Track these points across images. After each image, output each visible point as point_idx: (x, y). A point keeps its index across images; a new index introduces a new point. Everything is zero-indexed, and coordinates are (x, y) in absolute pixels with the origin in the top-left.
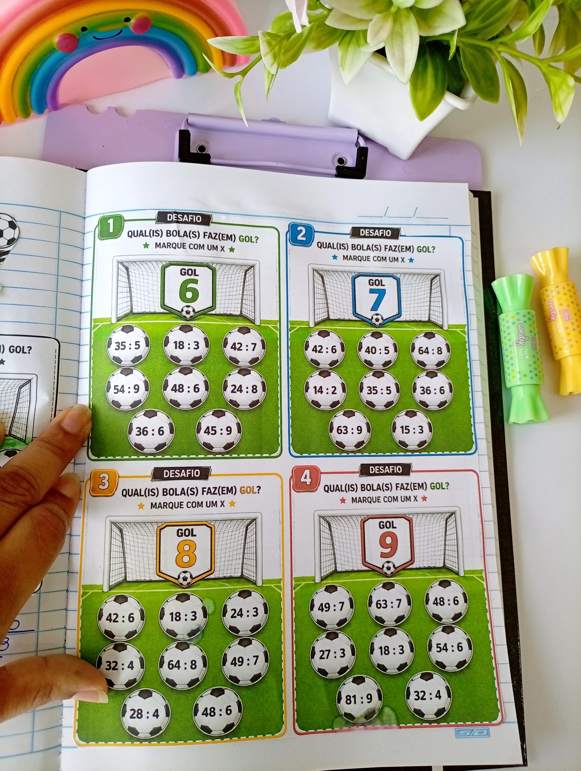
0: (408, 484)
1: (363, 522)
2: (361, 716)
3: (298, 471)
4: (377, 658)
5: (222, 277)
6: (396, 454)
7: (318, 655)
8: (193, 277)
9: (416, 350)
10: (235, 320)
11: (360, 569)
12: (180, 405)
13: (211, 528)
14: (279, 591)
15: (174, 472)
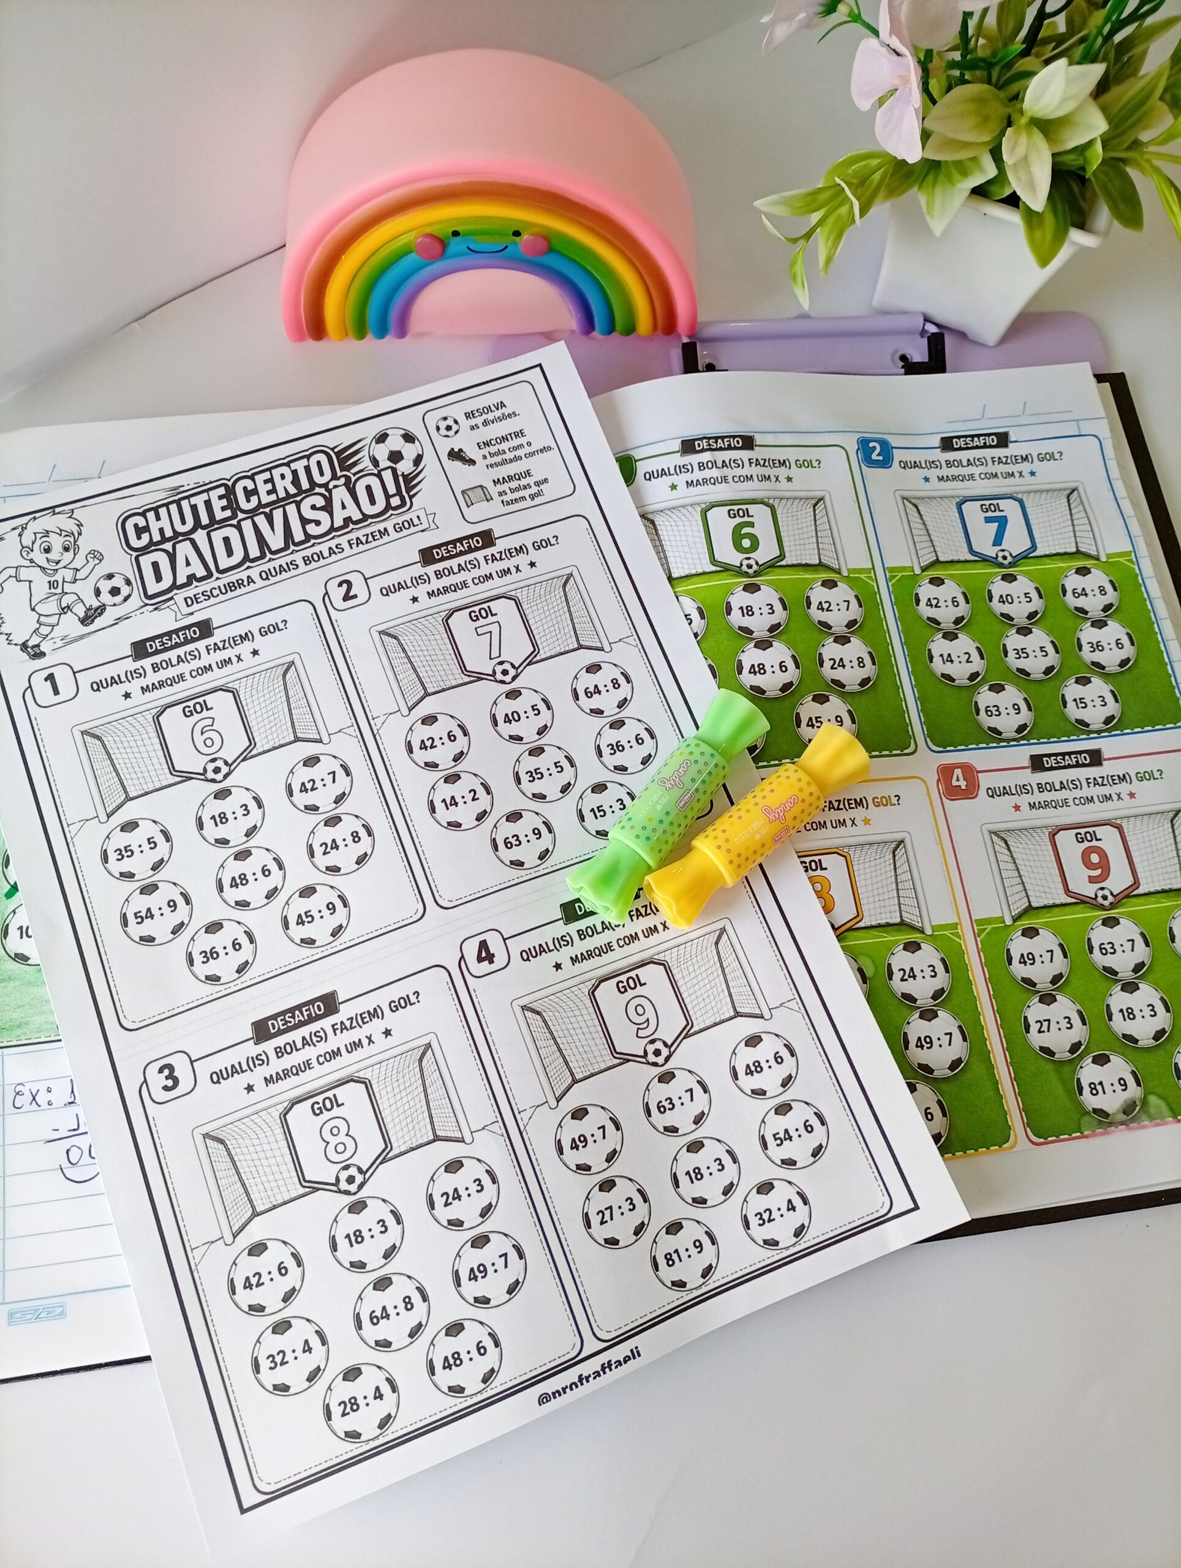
0: (1103, 777)
1: (1053, 836)
2: (1118, 1112)
3: (946, 772)
4: (1120, 1026)
5: (785, 515)
6: (1075, 737)
7: (1034, 1027)
8: (746, 519)
9: (1069, 593)
10: (814, 571)
11: (1064, 901)
12: (765, 692)
13: (845, 857)
14: (958, 940)
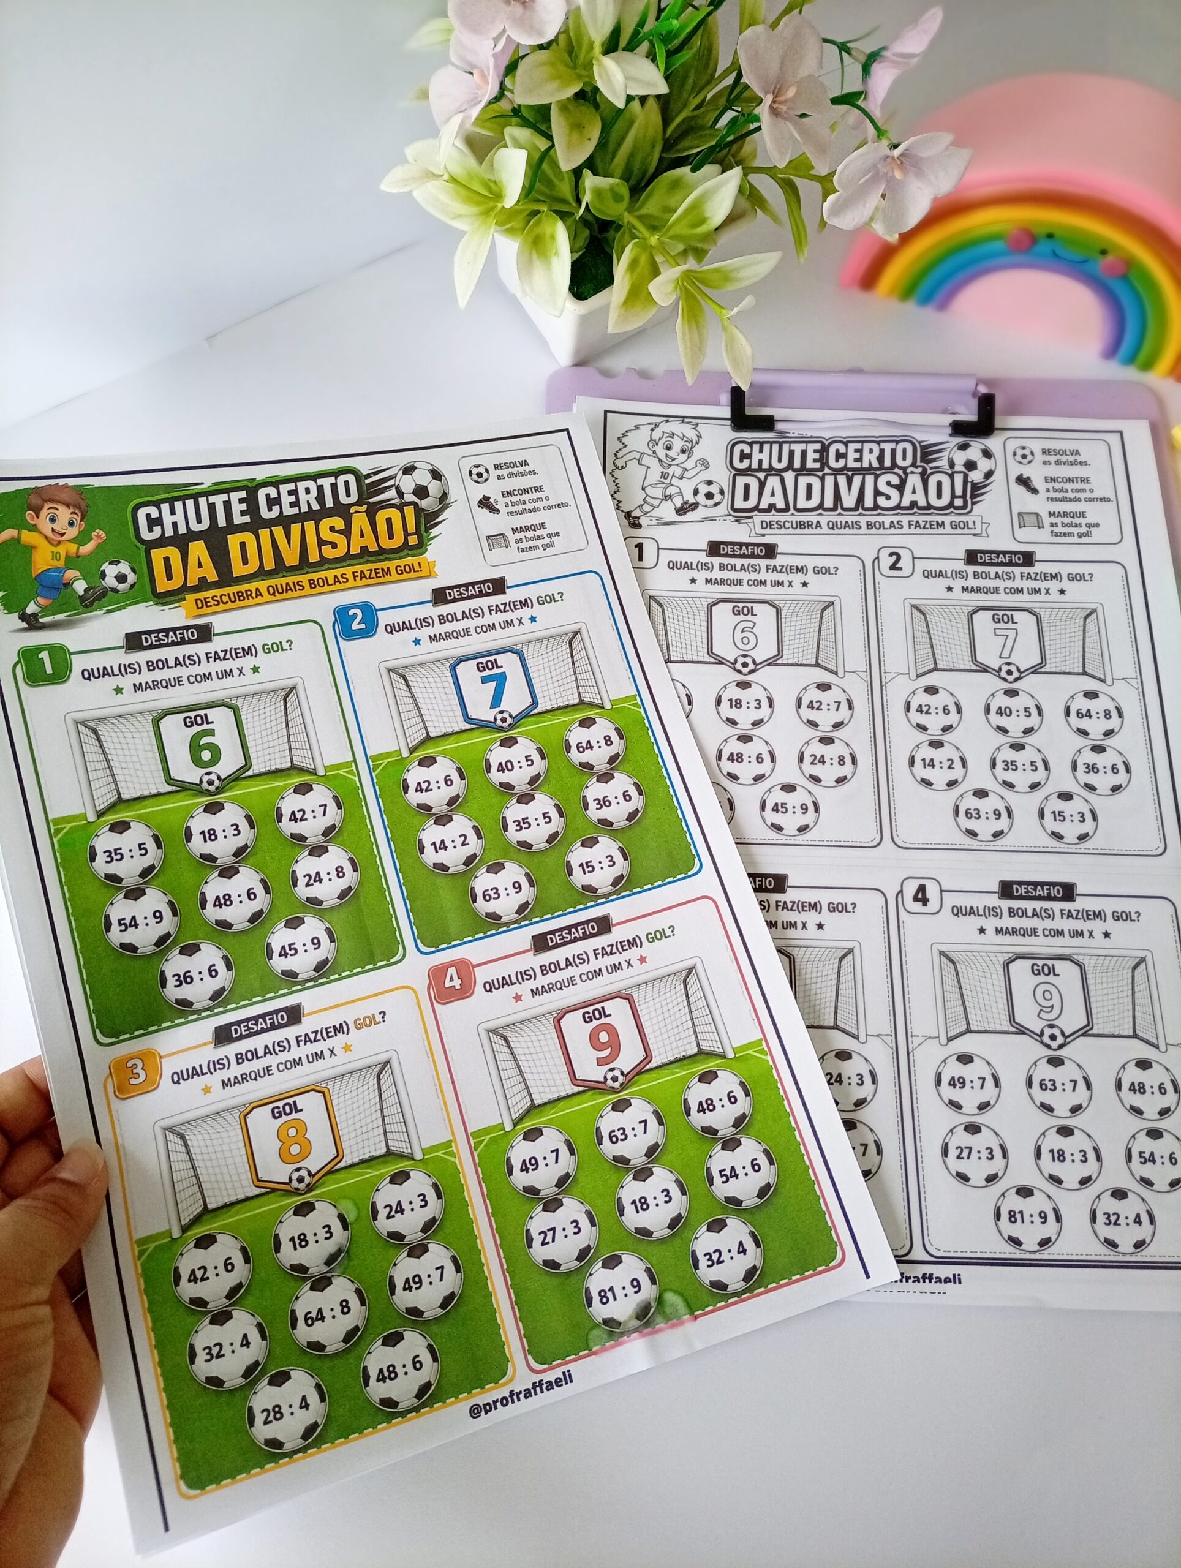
0: (612, 945)
1: (558, 1021)
2: (630, 1319)
3: (437, 974)
4: (633, 1219)
5: (250, 716)
6: (582, 906)
7: (537, 1240)
8: (205, 726)
9: (574, 749)
10: (285, 776)
11: (570, 1092)
12: (233, 925)
13: (323, 1093)
14: (452, 1159)
15: (247, 1026)
